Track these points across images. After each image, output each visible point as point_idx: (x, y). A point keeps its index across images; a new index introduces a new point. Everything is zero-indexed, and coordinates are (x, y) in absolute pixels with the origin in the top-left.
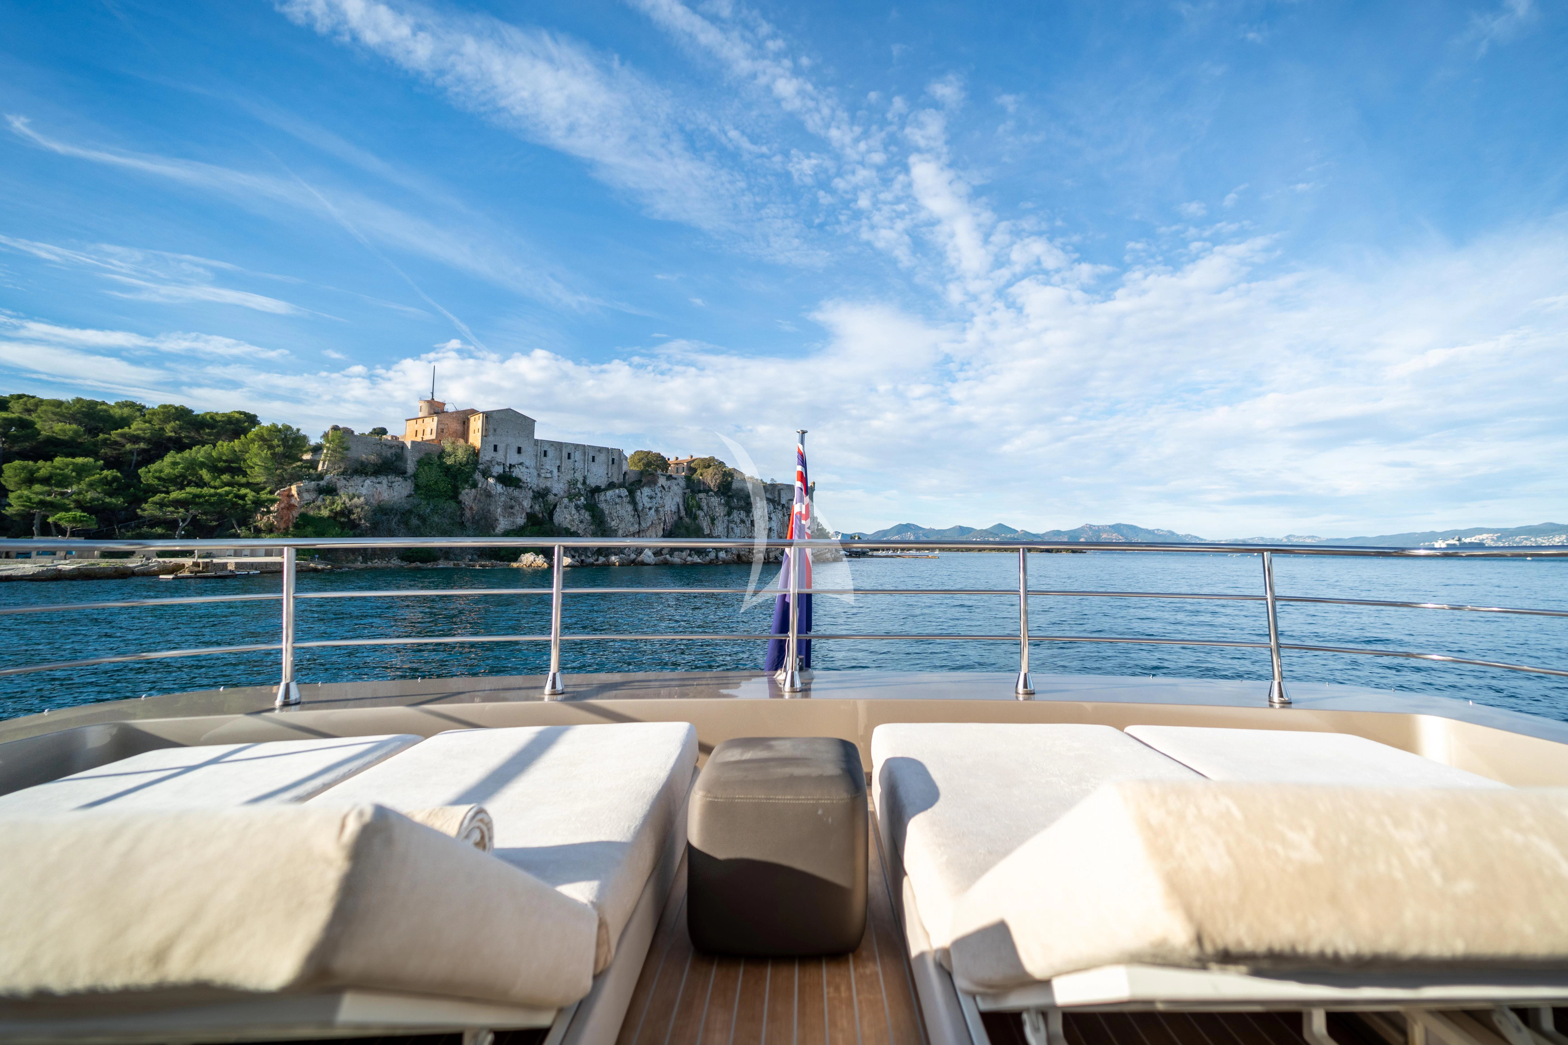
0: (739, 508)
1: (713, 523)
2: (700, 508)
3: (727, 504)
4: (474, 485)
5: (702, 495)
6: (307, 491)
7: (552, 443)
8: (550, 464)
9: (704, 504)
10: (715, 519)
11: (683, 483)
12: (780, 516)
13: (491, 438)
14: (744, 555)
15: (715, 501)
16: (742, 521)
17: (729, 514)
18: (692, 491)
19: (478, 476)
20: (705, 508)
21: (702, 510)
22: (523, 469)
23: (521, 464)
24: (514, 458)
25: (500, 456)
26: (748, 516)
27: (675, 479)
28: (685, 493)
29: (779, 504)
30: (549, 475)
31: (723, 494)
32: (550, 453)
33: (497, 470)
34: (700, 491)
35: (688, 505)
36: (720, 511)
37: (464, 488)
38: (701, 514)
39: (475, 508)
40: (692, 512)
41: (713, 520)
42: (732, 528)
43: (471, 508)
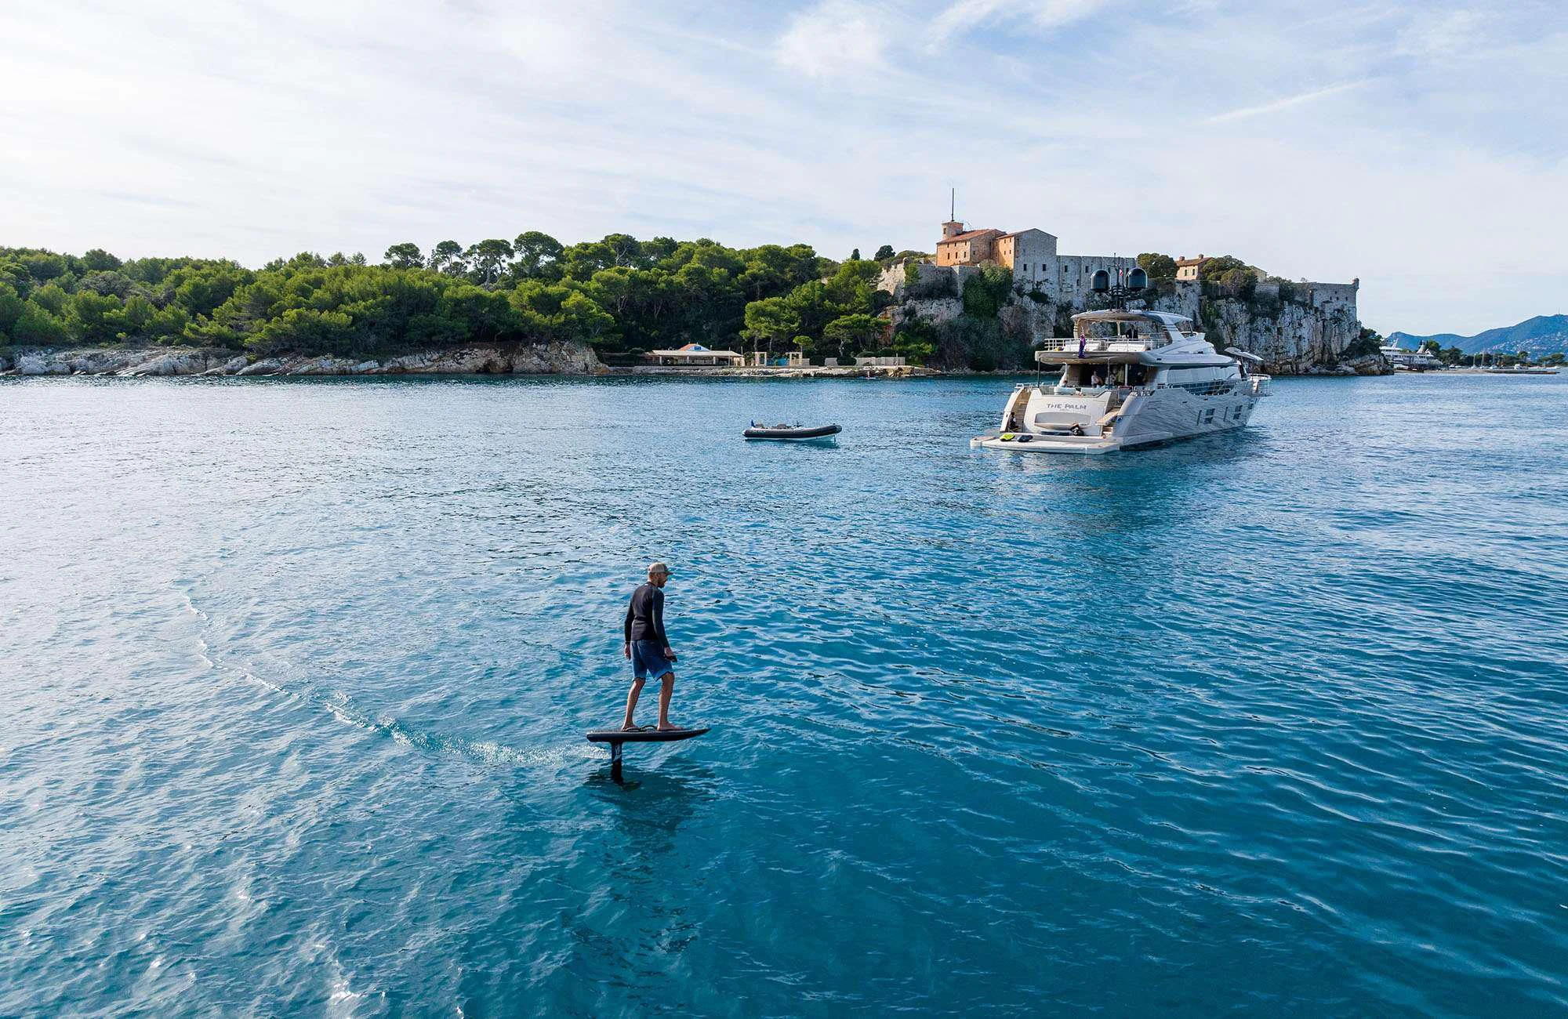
0: (1264, 315)
1: (1233, 332)
2: (1219, 316)
3: (1249, 311)
4: (1011, 303)
5: (1221, 302)
6: (898, 314)
7: (1072, 258)
8: (1070, 279)
9: (1223, 312)
10: (1236, 328)
11: (1198, 289)
12: (1312, 322)
13: (1021, 259)
14: (1269, 366)
15: (1235, 307)
16: (1268, 329)
17: (1252, 321)
18: (1210, 298)
19: (1013, 295)
20: (1225, 316)
21: (1222, 318)
22: (1048, 285)
23: (1046, 280)
24: (1040, 276)
25: (1029, 275)
26: (1274, 323)
27: (1191, 285)
28: (1201, 300)
29: (1310, 308)
30: (1070, 290)
31: (1245, 299)
32: (1070, 269)
33: (1028, 288)
34: (1218, 298)
35: (1205, 313)
36: (1242, 319)
37: (1002, 306)
38: (1221, 322)
39: (1012, 323)
40: (1209, 321)
41: (1234, 328)
42: (1256, 337)
43: (1009, 324)
